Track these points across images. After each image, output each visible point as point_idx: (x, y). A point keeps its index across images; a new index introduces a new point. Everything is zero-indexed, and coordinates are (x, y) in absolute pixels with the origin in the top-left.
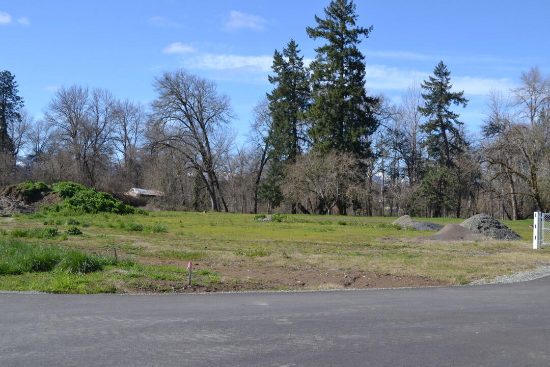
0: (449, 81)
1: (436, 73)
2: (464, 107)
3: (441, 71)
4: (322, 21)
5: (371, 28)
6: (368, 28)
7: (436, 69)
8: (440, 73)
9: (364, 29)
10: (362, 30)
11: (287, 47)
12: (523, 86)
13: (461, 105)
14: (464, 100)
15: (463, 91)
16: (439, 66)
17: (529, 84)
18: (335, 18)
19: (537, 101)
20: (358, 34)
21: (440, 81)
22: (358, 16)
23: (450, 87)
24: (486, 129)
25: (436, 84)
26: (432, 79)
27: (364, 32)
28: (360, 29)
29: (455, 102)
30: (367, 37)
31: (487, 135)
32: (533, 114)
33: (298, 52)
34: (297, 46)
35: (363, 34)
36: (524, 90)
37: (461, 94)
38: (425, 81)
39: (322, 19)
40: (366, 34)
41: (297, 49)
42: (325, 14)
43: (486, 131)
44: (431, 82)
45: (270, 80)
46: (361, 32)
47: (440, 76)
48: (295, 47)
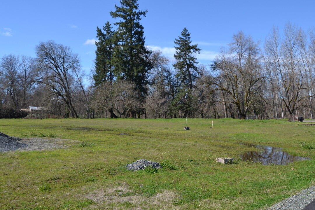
0: (190, 39)
1: (182, 35)
2: (199, 53)
3: (185, 33)
4: (119, 8)
5: (147, 11)
6: (145, 11)
7: (182, 32)
8: (185, 35)
9: (143, 12)
10: (142, 12)
11: (105, 26)
12: (234, 42)
13: (197, 52)
14: (199, 49)
15: (197, 44)
16: (184, 31)
17: (237, 41)
18: (126, 6)
19: (243, 51)
20: (140, 15)
21: (185, 39)
22: (139, 4)
23: (191, 42)
24: (212, 66)
25: (183, 41)
26: (180, 38)
27: (143, 14)
28: (140, 12)
29: (194, 51)
30: (145, 17)
31: (214, 69)
32: (240, 58)
33: (111, 28)
34: (111, 25)
35: (142, 15)
36: (235, 44)
37: (196, 46)
38: (176, 39)
39: (119, 7)
40: (144, 15)
41: (111, 26)
42: (121, 4)
43: (212, 67)
44: (180, 40)
45: (96, 44)
46: (141, 13)
47: (185, 36)
48: (109, 25)
